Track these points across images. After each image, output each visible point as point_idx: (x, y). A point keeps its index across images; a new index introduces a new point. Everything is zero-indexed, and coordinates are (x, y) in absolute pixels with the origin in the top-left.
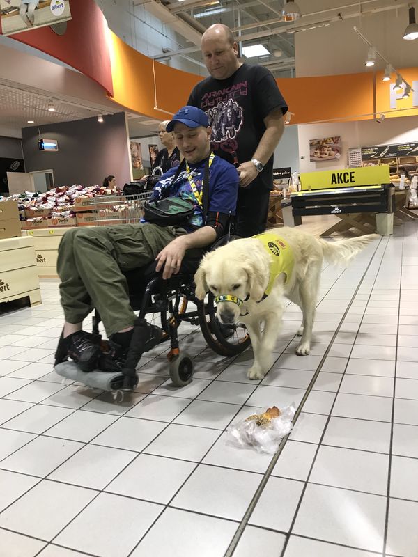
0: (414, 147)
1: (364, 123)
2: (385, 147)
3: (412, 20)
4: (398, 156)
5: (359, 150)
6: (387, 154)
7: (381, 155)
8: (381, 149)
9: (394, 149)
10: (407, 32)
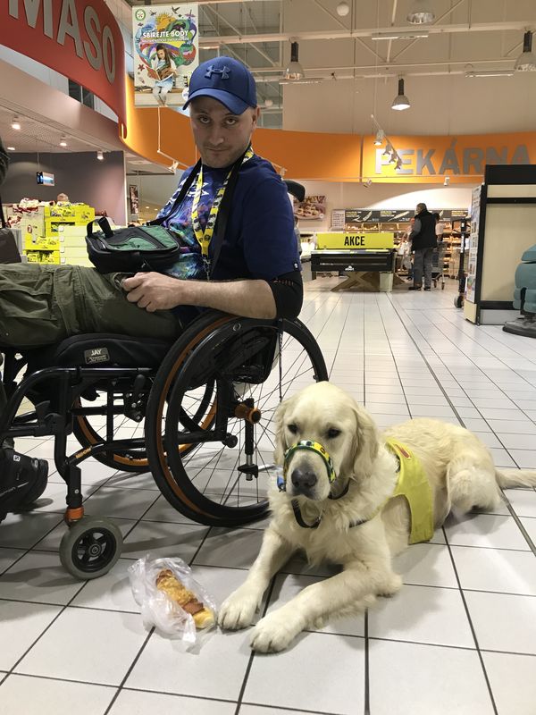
0: (395, 214)
1: (348, 185)
2: (368, 212)
3: (401, 92)
4: (380, 221)
5: (343, 212)
6: (370, 218)
7: (365, 219)
8: (364, 213)
9: (376, 214)
10: (397, 102)
